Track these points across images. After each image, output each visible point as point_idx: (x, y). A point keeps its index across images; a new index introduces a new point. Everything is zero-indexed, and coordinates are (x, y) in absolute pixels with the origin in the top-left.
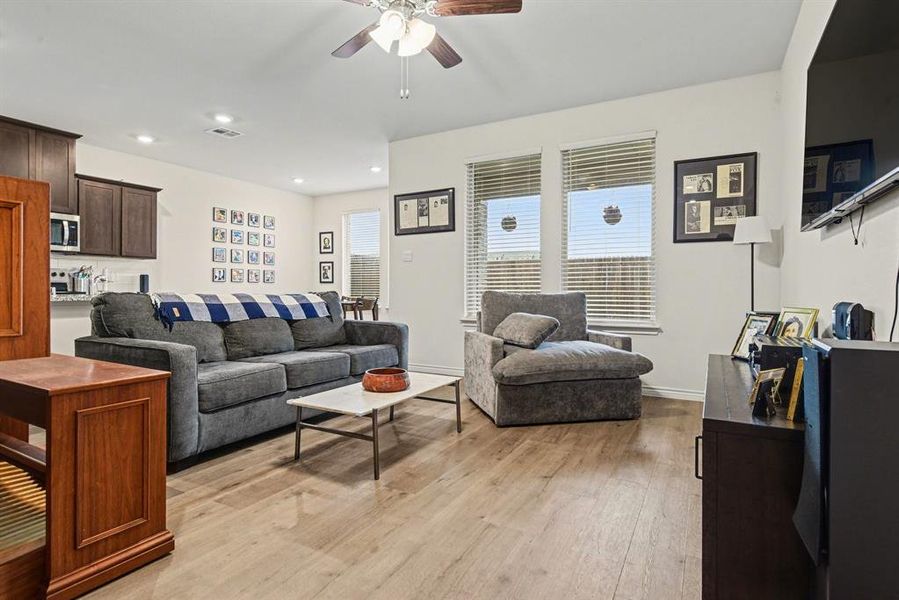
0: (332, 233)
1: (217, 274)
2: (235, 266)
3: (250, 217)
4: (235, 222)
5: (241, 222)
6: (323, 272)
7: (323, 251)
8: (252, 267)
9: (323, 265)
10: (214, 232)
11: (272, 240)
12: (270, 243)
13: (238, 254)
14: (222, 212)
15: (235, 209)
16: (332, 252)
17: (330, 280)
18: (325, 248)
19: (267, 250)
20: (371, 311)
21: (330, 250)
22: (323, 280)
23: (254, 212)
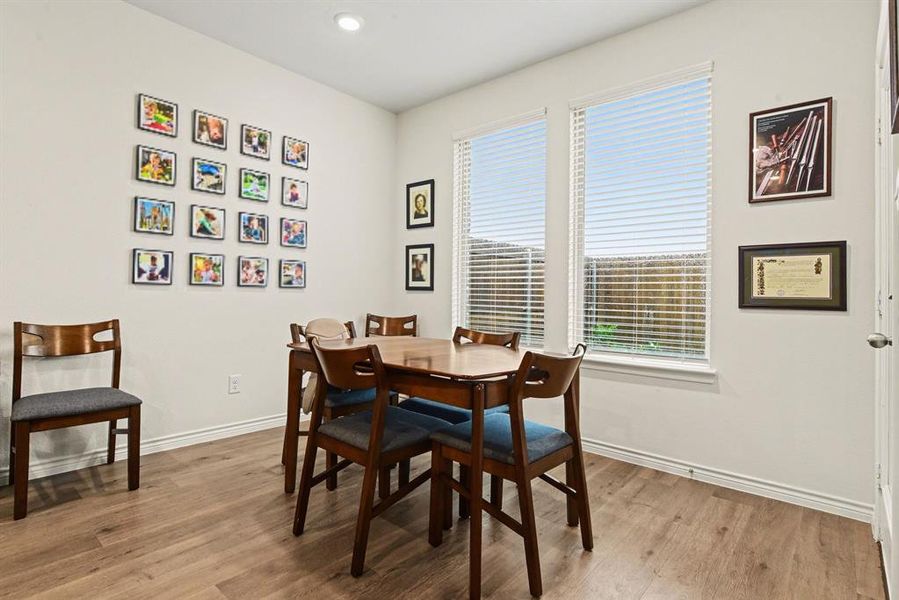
0: (432, 182)
1: (146, 264)
2: (204, 247)
3: (246, 136)
4: (205, 137)
5: (220, 141)
6: (412, 266)
7: (413, 222)
8: (249, 251)
9: (412, 252)
10: (141, 158)
11: (300, 190)
12: (295, 198)
13: (209, 217)
14: (166, 109)
15: (203, 107)
16: (431, 224)
17: (427, 284)
18: (418, 216)
19: (289, 214)
20: (560, 400)
21: (427, 220)
22: (412, 284)
23: (258, 122)
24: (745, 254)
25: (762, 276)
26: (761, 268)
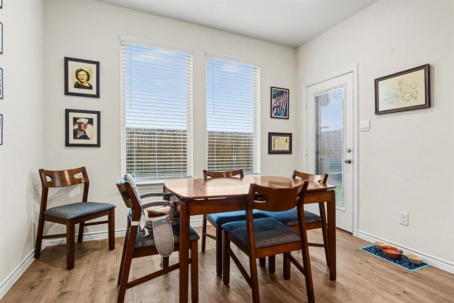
0: (98, 64)
6: (73, 127)
16: (97, 96)
21: (92, 92)
24: (271, 135)
25: (274, 143)
26: (274, 140)
